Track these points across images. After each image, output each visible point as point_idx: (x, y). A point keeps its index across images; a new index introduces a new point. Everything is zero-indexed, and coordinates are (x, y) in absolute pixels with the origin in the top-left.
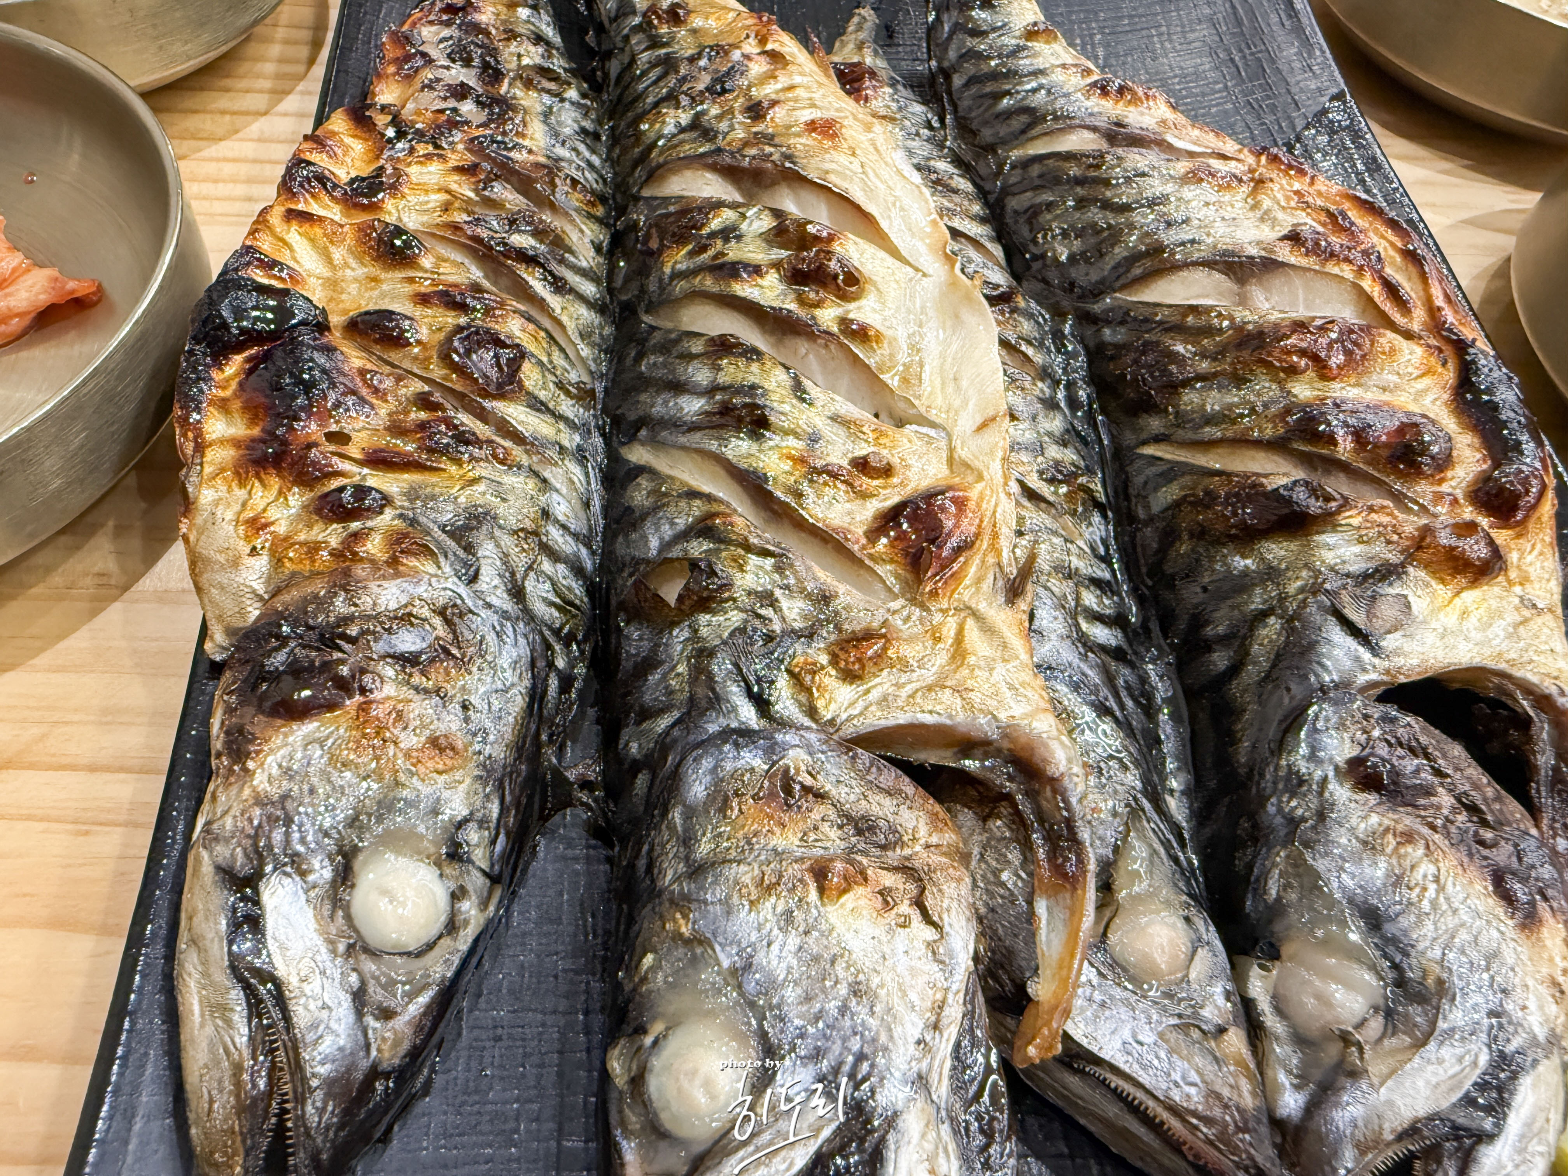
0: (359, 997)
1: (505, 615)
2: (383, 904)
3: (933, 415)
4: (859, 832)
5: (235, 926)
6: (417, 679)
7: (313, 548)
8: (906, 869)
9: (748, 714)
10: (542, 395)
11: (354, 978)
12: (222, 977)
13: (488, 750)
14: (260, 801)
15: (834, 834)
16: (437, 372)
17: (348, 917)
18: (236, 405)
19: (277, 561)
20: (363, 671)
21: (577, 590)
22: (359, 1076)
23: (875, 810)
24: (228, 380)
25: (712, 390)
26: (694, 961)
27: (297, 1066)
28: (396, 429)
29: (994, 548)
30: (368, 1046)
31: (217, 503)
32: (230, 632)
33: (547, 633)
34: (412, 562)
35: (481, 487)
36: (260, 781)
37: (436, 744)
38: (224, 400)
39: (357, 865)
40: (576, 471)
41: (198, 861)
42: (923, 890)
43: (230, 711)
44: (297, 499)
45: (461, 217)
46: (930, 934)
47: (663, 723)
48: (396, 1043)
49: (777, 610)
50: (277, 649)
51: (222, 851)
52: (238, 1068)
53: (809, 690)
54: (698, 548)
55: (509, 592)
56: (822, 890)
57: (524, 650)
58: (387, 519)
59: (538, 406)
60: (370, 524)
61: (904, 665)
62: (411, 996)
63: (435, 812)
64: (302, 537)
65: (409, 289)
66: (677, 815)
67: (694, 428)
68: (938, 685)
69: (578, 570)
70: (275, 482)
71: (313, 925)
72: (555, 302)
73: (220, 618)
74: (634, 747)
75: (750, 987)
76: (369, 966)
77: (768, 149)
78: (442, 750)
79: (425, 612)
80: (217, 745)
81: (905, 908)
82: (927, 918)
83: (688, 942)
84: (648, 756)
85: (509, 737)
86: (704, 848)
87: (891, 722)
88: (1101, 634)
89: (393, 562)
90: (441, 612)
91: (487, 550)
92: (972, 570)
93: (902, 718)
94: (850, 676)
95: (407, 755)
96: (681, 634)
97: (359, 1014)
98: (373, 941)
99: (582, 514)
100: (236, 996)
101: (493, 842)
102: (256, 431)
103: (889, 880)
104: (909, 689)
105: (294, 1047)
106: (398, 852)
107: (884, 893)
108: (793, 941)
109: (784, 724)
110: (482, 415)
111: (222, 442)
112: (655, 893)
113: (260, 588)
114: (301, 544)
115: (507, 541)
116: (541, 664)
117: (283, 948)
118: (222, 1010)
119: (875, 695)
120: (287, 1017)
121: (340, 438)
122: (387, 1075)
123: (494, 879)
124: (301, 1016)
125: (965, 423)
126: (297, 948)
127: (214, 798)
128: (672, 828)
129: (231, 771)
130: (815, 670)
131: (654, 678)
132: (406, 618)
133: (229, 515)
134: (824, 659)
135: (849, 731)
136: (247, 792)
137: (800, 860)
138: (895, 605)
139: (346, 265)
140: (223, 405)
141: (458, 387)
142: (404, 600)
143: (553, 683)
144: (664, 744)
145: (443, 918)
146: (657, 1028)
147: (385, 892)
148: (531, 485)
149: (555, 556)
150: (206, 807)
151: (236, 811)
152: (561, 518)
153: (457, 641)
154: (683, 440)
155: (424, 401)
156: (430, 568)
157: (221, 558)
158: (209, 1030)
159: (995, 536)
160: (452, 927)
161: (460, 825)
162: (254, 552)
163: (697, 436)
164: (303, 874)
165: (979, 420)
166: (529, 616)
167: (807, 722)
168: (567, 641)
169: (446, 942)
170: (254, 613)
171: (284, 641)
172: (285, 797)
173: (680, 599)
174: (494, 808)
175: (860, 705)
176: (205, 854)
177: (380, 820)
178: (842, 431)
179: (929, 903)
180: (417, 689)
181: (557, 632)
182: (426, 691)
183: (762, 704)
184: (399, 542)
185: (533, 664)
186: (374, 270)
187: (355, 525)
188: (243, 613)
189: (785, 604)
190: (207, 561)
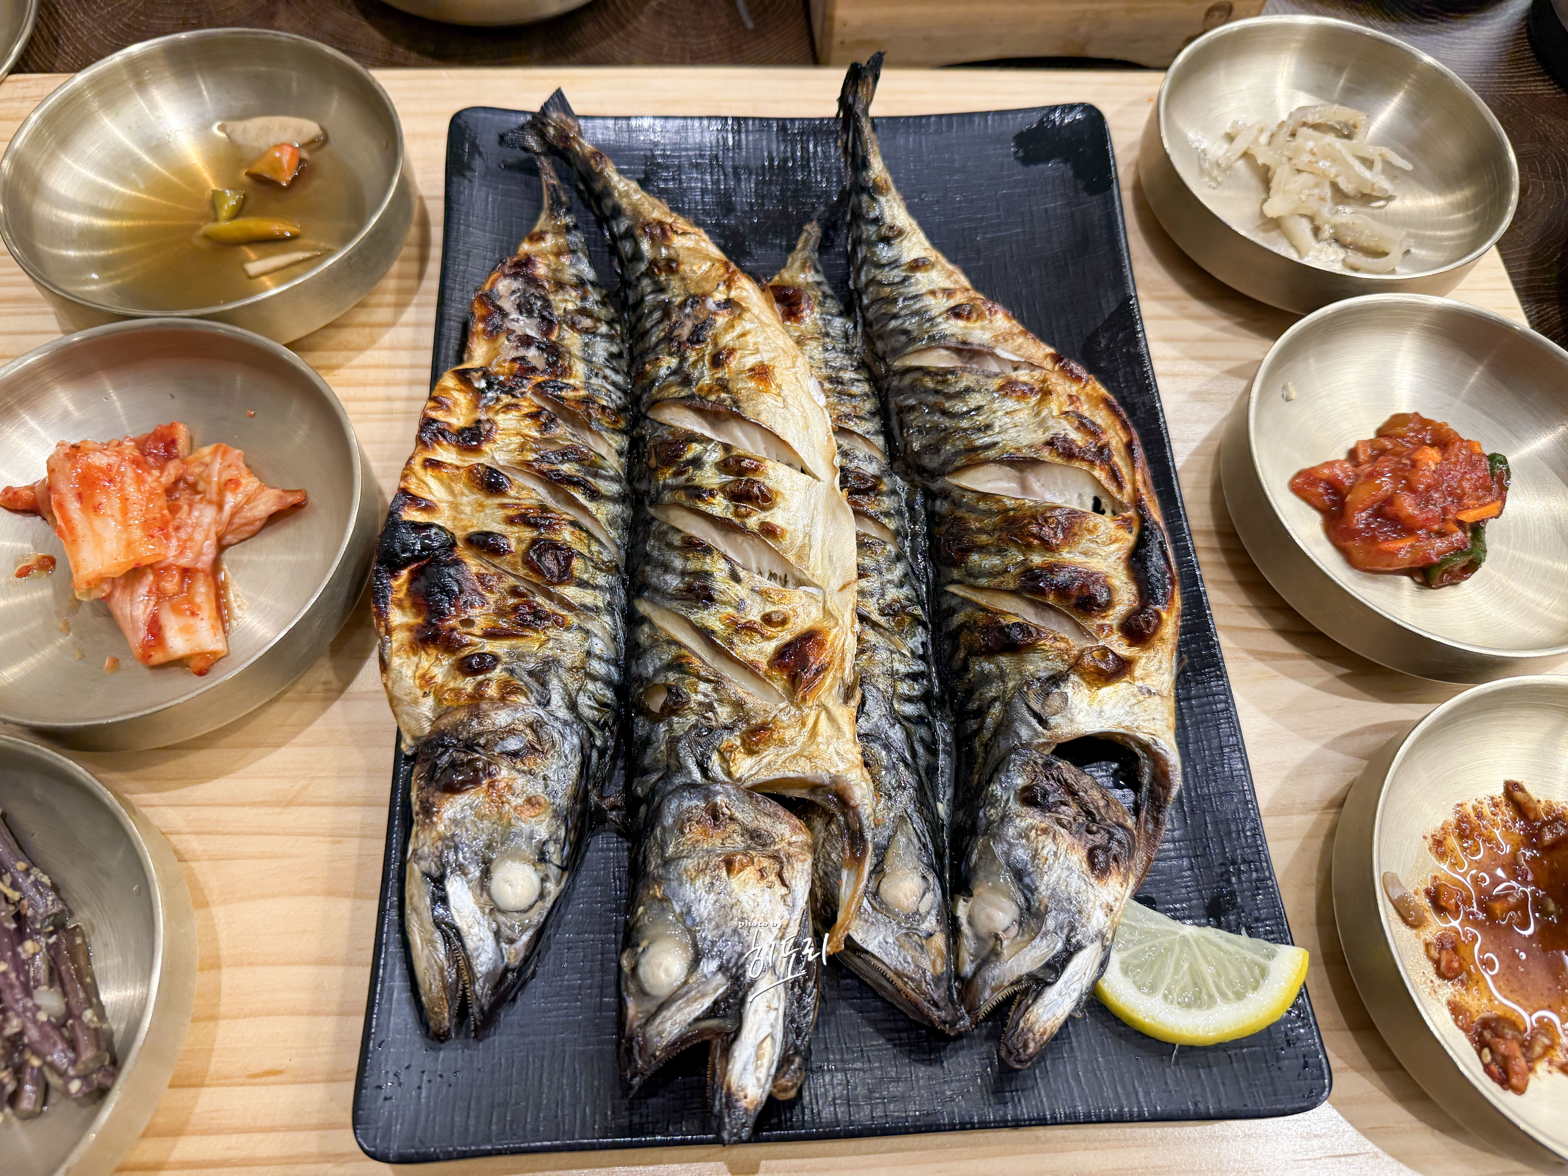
0: (497, 934)
1: (565, 723)
2: (508, 888)
3: (815, 580)
4: (752, 838)
5: (434, 901)
6: (519, 766)
7: (457, 692)
8: (775, 857)
9: (697, 775)
10: (585, 577)
11: (494, 925)
12: (430, 927)
13: (558, 801)
14: (442, 838)
15: (739, 839)
16: (522, 571)
17: (489, 895)
18: (407, 604)
19: (439, 701)
20: (490, 764)
21: (609, 695)
22: (500, 970)
23: (762, 825)
24: (400, 586)
25: (684, 573)
26: (663, 909)
27: (470, 968)
28: (501, 612)
29: (841, 667)
30: (503, 957)
31: (401, 665)
32: (414, 738)
33: (591, 725)
34: (513, 698)
35: (551, 644)
36: (441, 828)
37: (530, 801)
38: (400, 600)
39: (492, 868)
40: (607, 619)
41: (412, 868)
42: (782, 868)
43: (421, 789)
44: (447, 661)
45: (531, 457)
46: (784, 891)
47: (655, 777)
48: (517, 955)
49: (715, 713)
50: (443, 754)
51: (424, 865)
52: (442, 970)
53: (727, 762)
54: (672, 677)
55: (568, 708)
56: (729, 871)
57: (576, 740)
58: (498, 673)
59: (583, 584)
60: (489, 675)
61: (782, 743)
62: (522, 932)
63: (531, 838)
64: (452, 685)
65: (502, 513)
66: (658, 832)
67: (673, 597)
68: (800, 755)
69: (608, 683)
70: (433, 652)
71: (472, 900)
72: (591, 506)
73: (409, 731)
74: (639, 790)
75: (689, 923)
76: (501, 918)
77: (723, 395)
78: (533, 805)
79: (521, 727)
80: (416, 808)
81: (773, 878)
82: (783, 883)
83: (661, 900)
84: (646, 796)
85: (569, 791)
86: (671, 850)
87: (772, 777)
88: (909, 709)
89: (503, 699)
90: (530, 726)
91: (555, 685)
92: (829, 681)
93: (778, 775)
94: (751, 752)
95: (515, 809)
96: (663, 728)
97: (498, 942)
98: (502, 904)
99: (611, 646)
100: (437, 935)
101: (562, 850)
102: (420, 620)
103: (766, 863)
104: (783, 758)
105: (468, 959)
106: (513, 861)
107: (762, 872)
108: (712, 897)
109: (715, 781)
110: (550, 596)
111: (401, 626)
112: (646, 874)
113: (430, 715)
114: (451, 690)
115: (565, 676)
116: (587, 745)
117: (458, 911)
118: (431, 942)
119: (765, 761)
120: (463, 946)
121: (469, 623)
122: (513, 970)
123: (563, 869)
124: (470, 944)
125: (835, 584)
126: (466, 912)
127: (417, 835)
128: (655, 838)
129: (424, 823)
130: (731, 749)
131: (650, 751)
132: (511, 731)
133: (410, 673)
134: (738, 742)
135: (749, 783)
136: (434, 834)
137: (719, 855)
138: (782, 705)
139: (462, 494)
140: (400, 605)
141: (535, 580)
142: (509, 721)
143: (595, 755)
144: (653, 790)
145: (537, 893)
146: (644, 944)
147: (507, 881)
148: (580, 636)
149: (594, 678)
150: (412, 840)
151: (429, 843)
152: (598, 652)
153: (540, 742)
154: (668, 605)
155: (514, 592)
156: (523, 700)
157: (407, 698)
158: (426, 952)
159: (843, 660)
160: (542, 896)
161: (544, 843)
162: (425, 695)
163: (675, 604)
164: (466, 875)
165: (841, 584)
166: (579, 717)
167: (726, 779)
168: (602, 728)
169: (539, 904)
170: (427, 728)
171: (447, 748)
172: (453, 835)
173: (662, 709)
174: (562, 833)
175: (757, 768)
176: (416, 867)
177: (502, 844)
178: (758, 598)
179: (786, 875)
180: (518, 771)
181: (596, 723)
182: (524, 772)
183: (704, 771)
184: (505, 687)
185: (582, 748)
186: (480, 497)
187: (480, 678)
188: (422, 729)
189: (719, 710)
190: (400, 700)
